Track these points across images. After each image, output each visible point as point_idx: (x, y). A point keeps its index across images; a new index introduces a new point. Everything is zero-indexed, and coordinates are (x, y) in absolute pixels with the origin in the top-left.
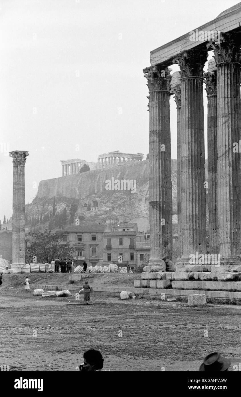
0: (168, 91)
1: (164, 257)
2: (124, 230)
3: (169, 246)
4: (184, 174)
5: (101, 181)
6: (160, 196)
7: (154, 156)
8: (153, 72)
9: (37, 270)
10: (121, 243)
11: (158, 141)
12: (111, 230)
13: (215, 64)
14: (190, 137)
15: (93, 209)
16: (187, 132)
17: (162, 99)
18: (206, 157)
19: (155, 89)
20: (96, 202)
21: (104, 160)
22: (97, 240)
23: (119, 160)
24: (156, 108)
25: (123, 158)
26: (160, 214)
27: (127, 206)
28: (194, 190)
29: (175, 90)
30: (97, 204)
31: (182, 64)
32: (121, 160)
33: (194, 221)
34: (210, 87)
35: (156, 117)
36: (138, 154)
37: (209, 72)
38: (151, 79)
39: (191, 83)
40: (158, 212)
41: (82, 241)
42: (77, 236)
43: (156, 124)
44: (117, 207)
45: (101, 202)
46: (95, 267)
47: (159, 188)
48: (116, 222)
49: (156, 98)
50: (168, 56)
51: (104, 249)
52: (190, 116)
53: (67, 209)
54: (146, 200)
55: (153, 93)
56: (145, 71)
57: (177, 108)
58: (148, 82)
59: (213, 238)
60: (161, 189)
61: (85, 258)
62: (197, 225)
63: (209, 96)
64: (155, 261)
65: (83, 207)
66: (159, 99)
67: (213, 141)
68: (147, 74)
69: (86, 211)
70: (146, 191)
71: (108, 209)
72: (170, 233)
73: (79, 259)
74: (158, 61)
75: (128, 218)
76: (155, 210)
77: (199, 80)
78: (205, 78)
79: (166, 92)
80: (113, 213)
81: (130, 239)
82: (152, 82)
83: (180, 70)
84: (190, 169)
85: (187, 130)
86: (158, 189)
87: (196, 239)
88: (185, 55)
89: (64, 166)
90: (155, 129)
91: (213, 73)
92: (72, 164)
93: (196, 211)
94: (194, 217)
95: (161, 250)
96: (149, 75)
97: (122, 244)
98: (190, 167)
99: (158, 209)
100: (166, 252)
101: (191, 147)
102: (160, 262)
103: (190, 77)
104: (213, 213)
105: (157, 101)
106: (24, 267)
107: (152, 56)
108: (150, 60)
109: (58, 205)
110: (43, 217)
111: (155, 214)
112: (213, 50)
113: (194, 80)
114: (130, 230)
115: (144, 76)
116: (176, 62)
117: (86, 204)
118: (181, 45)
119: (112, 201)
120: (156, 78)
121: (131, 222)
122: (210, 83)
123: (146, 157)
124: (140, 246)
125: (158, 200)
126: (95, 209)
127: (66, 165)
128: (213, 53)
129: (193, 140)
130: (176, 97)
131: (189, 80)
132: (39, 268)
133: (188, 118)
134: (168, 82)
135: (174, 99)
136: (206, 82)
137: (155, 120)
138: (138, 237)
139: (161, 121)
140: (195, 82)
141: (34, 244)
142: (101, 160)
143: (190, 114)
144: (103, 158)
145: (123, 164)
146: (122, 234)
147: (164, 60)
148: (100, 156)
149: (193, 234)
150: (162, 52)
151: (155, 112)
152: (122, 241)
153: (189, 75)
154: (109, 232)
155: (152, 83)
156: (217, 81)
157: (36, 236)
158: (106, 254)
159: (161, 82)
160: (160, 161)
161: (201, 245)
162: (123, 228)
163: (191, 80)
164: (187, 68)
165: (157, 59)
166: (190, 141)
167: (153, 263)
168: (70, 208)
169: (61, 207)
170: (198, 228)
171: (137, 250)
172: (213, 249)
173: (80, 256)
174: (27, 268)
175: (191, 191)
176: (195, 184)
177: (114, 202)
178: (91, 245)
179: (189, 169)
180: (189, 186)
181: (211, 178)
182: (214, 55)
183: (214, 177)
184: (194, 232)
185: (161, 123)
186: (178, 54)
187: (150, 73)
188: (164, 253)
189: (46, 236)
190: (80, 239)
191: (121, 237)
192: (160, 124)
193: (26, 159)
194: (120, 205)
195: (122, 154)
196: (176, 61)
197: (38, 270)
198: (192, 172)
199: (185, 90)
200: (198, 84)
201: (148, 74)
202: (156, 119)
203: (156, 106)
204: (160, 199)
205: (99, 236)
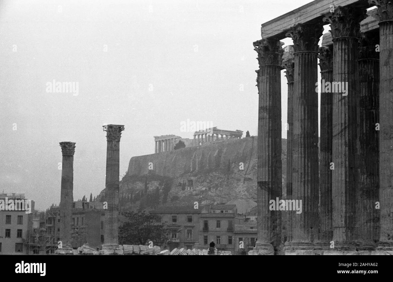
0: (280, 65)
1: (273, 240)
2: (222, 212)
3: (278, 229)
4: (296, 153)
5: (197, 159)
6: (269, 176)
8: (264, 45)
9: (130, 252)
10: (218, 225)
11: (268, 117)
12: (208, 211)
13: (332, 39)
14: (303, 114)
15: (188, 189)
16: (300, 109)
17: (273, 73)
18: (319, 136)
19: (266, 63)
20: (192, 181)
21: (200, 136)
22: (193, 222)
23: (217, 137)
24: (267, 83)
25: (221, 135)
26: (269, 195)
27: (224, 186)
28: (306, 170)
29: (286, 65)
30: (192, 184)
31: (295, 38)
32: (219, 137)
33: (306, 203)
34: (324, 62)
35: (267, 92)
36: (237, 131)
37: (324, 46)
38: (262, 52)
39: (305, 58)
40: (267, 193)
41: (177, 222)
42: (171, 217)
43: (267, 99)
44: (214, 187)
45: (196, 181)
46: (193, 250)
47: (269, 167)
48: (212, 202)
49: (267, 73)
50: (281, 30)
51: (201, 231)
52: (303, 92)
53: (159, 188)
54: (245, 180)
55: (263, 67)
56: (255, 44)
57: (287, 84)
58: (258, 55)
59: (324, 222)
60: (270, 169)
61: (180, 240)
62: (309, 208)
63: (324, 71)
64: (262, 245)
65: (177, 186)
66: (270, 74)
67: (327, 119)
68: (258, 47)
69: (180, 190)
70: (245, 171)
71: (204, 189)
72: (279, 215)
73: (174, 241)
74: (269, 34)
75: (225, 199)
76: (264, 191)
77: (313, 54)
78: (319, 53)
79: (277, 66)
80: (210, 193)
81: (229, 221)
82: (262, 56)
83: (293, 44)
84: (303, 148)
85: (300, 107)
86: (267, 168)
87: (308, 222)
88: (300, 28)
89: (158, 142)
90: (265, 105)
91: (327, 48)
92: (166, 140)
93: (308, 193)
94: (306, 198)
95: (269, 233)
96: (260, 48)
97: (220, 227)
98: (303, 146)
99: (267, 190)
100: (274, 236)
101: (304, 125)
102: (268, 245)
103: (304, 51)
104: (325, 196)
105: (268, 76)
106: (117, 249)
107: (263, 29)
108: (261, 33)
109: (150, 183)
110: (133, 196)
111: (264, 194)
112: (330, 24)
113: (308, 55)
114: (228, 212)
115: (254, 50)
116: (290, 36)
117: (180, 183)
118: (294, 18)
119: (208, 181)
120: (267, 52)
121: (228, 203)
122: (324, 58)
123: (246, 134)
124: (239, 229)
125: (267, 180)
126: (190, 189)
127: (160, 141)
128: (330, 27)
129: (306, 117)
130: (287, 72)
131: (303, 54)
132: (133, 249)
133: (302, 93)
134: (279, 57)
135: (285, 74)
136: (320, 57)
138: (237, 220)
139: (271, 97)
140: (310, 56)
141: (128, 225)
142: (197, 137)
143: (303, 91)
144: (199, 135)
145: (221, 141)
146: (220, 216)
147: (277, 33)
148: (196, 132)
149: (305, 217)
150: (274, 25)
151: (265, 87)
152: (220, 224)
153: (303, 49)
154: (206, 213)
155: (262, 57)
156: (334, 56)
157: (130, 215)
158: (203, 236)
159: (272, 56)
160: (270, 139)
161: (313, 229)
162: (222, 209)
163: (305, 54)
164: (301, 43)
165: (268, 32)
166: (303, 118)
167: (260, 247)
168: (163, 187)
169: (153, 186)
170: (309, 211)
171: (236, 234)
172: (324, 234)
173: (174, 238)
174: (120, 250)
175: (303, 172)
176: (307, 164)
177: (211, 181)
178: (186, 227)
179: (301, 147)
180: (301, 166)
181: (324, 158)
182: (331, 29)
183: (327, 157)
184: (306, 214)
185: (271, 98)
186: (291, 28)
187: (260, 46)
188: (272, 236)
189: (141, 216)
190: (175, 220)
191: (219, 219)
192: (270, 100)
193: (121, 133)
194: (217, 185)
195: (220, 131)
196: (289, 35)
197: (132, 251)
198: (304, 151)
199: (299, 65)
200: (312, 59)
201: (259, 47)
202: (266, 94)
203: (267, 81)
204: (269, 178)
205: (195, 218)
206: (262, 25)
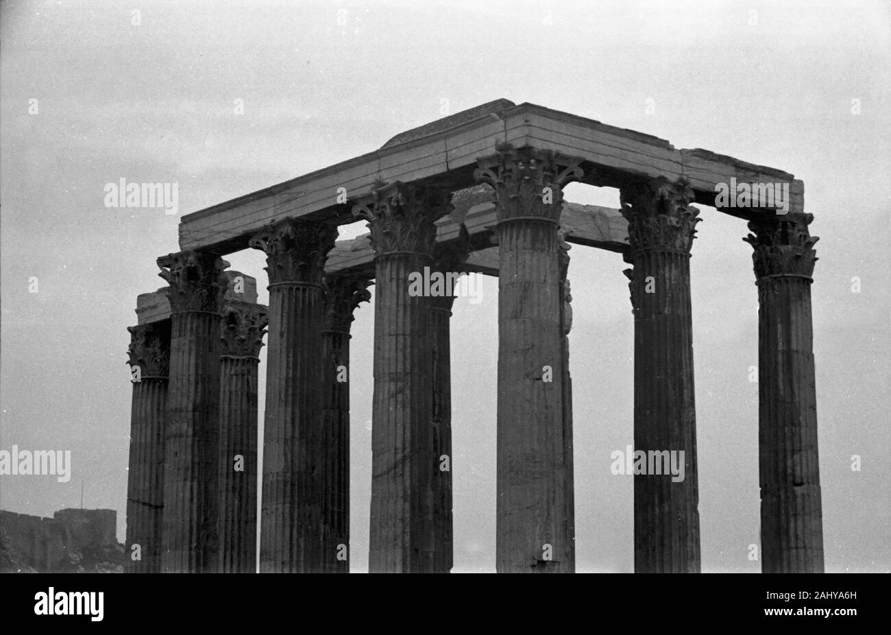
0: (219, 314)
7: (179, 469)
8: (188, 265)
11: (190, 432)
14: (289, 425)
16: (283, 415)
17: (204, 331)
19: (189, 308)
24: (190, 354)
28: (295, 555)
31: (274, 250)
38: (180, 281)
39: (296, 298)
47: (190, 549)
49: (192, 328)
52: (290, 376)
55: (182, 316)
56: (165, 261)
60: (194, 553)
66: (197, 333)
68: (169, 269)
74: (201, 239)
77: (315, 290)
79: (215, 315)
82: (181, 290)
84: (288, 505)
85: (282, 408)
86: (186, 553)
96: (175, 271)
98: (288, 499)
101: (292, 452)
103: (294, 282)
105: (193, 338)
107: (184, 228)
108: (178, 237)
112: (366, 221)
113: (304, 290)
115: (160, 275)
116: (258, 245)
118: (273, 205)
120: (193, 282)
128: (365, 227)
129: (297, 435)
131: (291, 289)
133: (287, 379)
134: (220, 294)
137: (185, 381)
140: (307, 294)
143: (290, 372)
147: (223, 239)
150: (215, 218)
151: (186, 363)
153: (291, 278)
155: (181, 292)
159: (205, 291)
160: (195, 483)
163: (297, 289)
164: (288, 262)
165: (199, 236)
166: (289, 434)
176: (298, 540)
179: (284, 503)
182: (369, 233)
185: (199, 390)
186: (263, 227)
187: (177, 267)
192: (198, 392)
196: (258, 243)
198: (290, 511)
199: (282, 312)
200: (313, 301)
201: (172, 270)
202: (189, 380)
203: (190, 349)
206: (183, 218)
